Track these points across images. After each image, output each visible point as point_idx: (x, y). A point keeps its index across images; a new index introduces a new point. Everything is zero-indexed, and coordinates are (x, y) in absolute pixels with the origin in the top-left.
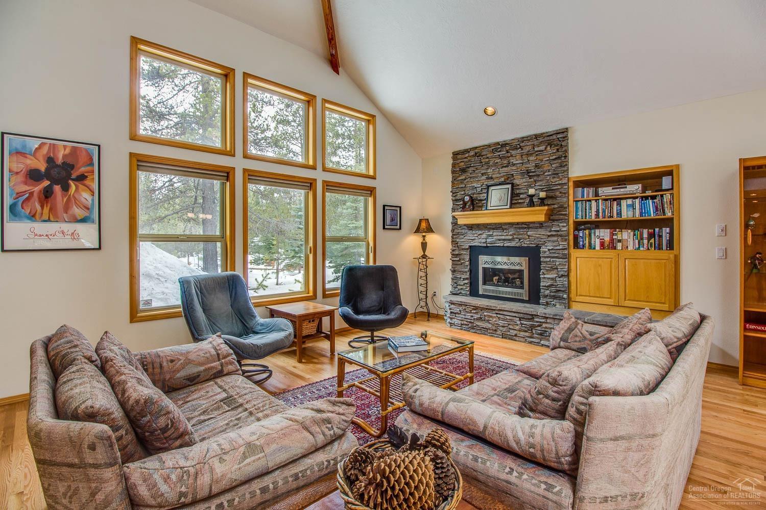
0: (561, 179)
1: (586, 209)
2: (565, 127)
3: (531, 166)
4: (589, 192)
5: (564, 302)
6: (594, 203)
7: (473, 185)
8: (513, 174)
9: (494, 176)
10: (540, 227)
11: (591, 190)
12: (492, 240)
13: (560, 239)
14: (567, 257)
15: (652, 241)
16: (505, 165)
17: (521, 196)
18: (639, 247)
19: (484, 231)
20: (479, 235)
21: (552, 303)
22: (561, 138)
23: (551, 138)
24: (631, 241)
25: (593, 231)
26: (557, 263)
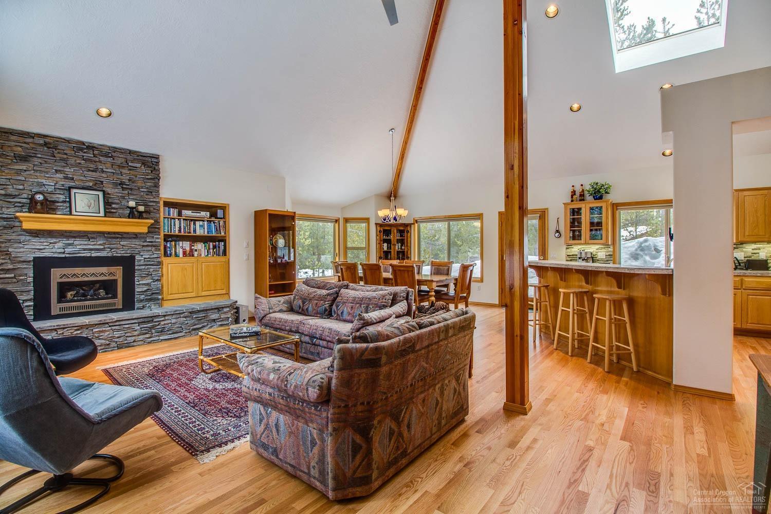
0: (154, 198)
1: (171, 225)
2: (158, 154)
3: (125, 179)
4: (174, 212)
5: (159, 302)
6: (177, 222)
7: (40, 180)
8: (102, 182)
9: (75, 177)
10: (134, 238)
11: (176, 211)
12: (74, 249)
13: (153, 249)
14: (160, 264)
15: (215, 250)
16: (91, 169)
17: (114, 206)
18: (208, 255)
19: (60, 239)
20: (51, 243)
21: (147, 305)
22: (155, 162)
23: (147, 159)
24: (203, 250)
25: (177, 243)
26: (151, 270)
